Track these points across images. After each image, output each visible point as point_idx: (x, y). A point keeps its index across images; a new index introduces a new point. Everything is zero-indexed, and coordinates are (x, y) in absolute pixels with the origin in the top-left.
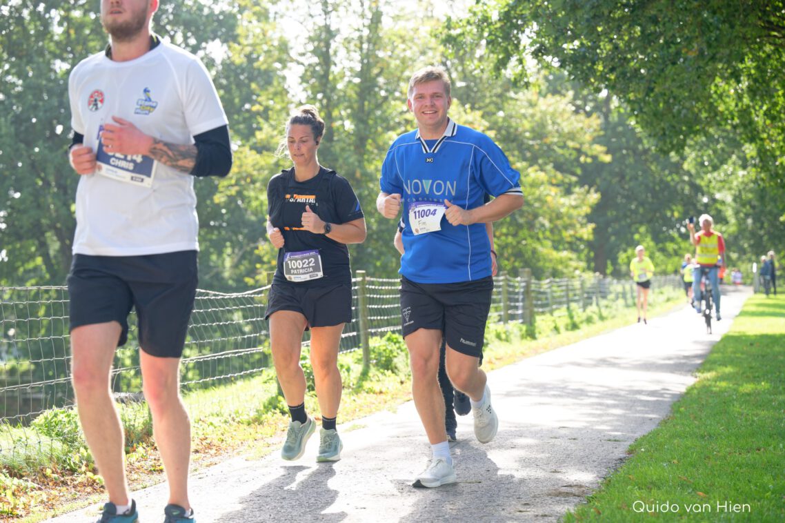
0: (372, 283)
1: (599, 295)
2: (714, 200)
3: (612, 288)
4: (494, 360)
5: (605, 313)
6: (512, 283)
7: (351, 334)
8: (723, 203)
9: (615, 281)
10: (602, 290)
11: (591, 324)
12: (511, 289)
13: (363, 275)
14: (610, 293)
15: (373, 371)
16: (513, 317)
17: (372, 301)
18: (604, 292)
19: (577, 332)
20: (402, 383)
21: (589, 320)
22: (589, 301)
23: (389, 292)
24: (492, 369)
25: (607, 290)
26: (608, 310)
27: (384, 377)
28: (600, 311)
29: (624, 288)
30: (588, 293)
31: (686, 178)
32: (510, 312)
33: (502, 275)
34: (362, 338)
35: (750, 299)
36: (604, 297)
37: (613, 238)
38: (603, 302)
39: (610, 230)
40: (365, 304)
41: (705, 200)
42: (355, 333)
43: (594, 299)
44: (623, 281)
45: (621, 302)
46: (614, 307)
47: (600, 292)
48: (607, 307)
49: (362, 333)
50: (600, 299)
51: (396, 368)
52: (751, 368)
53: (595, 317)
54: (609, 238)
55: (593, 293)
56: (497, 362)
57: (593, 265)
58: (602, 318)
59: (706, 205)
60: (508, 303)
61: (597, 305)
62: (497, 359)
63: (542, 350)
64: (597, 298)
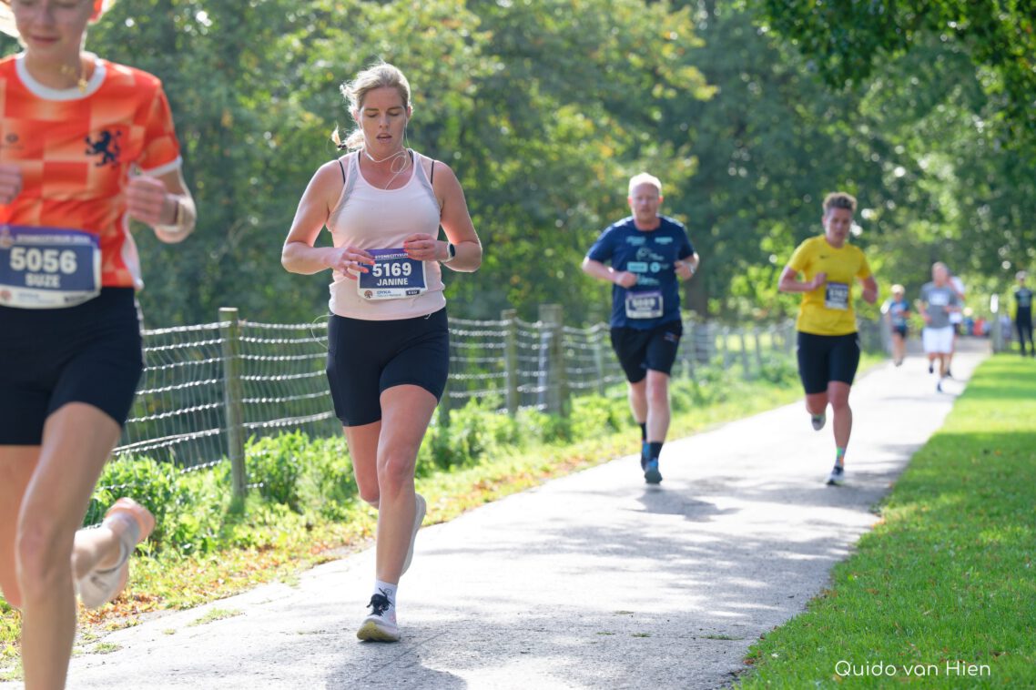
0: (251, 332)
2: (919, 173)
3: (719, 343)
4: (489, 484)
5: (705, 390)
6: (524, 334)
7: (209, 433)
8: (935, 178)
9: (726, 329)
10: (702, 346)
12: (523, 345)
13: (233, 317)
14: (716, 352)
15: (254, 504)
16: (527, 400)
17: (251, 367)
18: (705, 351)
20: (309, 527)
23: (285, 349)
24: (487, 501)
25: (709, 348)
26: (712, 386)
27: (274, 517)
28: (695, 385)
29: (743, 343)
31: (864, 129)
32: (520, 389)
33: (507, 317)
34: (231, 441)
35: (984, 364)
36: (704, 361)
37: (721, 247)
38: (703, 371)
39: (716, 231)
40: (236, 374)
41: (900, 172)
42: (217, 431)
44: (741, 330)
45: (736, 369)
46: (724, 379)
48: (709, 379)
49: (230, 429)
50: (696, 364)
51: (296, 498)
52: (985, 497)
53: (688, 400)
56: (495, 487)
58: (700, 401)
59: (901, 183)
60: (518, 372)
61: (691, 375)
62: (495, 481)
63: (584, 464)
64: (690, 361)
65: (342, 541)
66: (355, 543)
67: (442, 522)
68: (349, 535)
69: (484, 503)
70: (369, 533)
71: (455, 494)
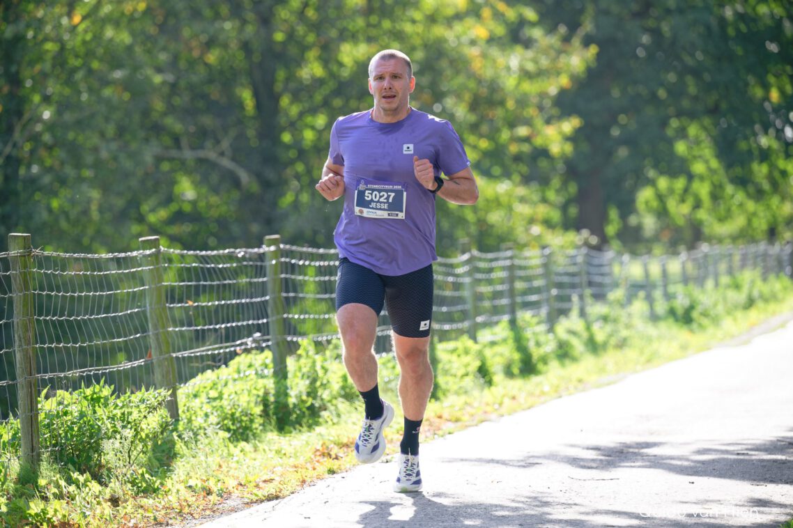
1: (588, 292)
5: (600, 336)
9: (626, 257)
11: (568, 364)
14: (616, 285)
18: (600, 285)
20: (115, 502)
21: (563, 353)
22: (564, 305)
24: (332, 472)
25: (607, 280)
26: (609, 328)
27: (73, 488)
28: (588, 328)
30: (561, 286)
34: (22, 394)
36: (600, 297)
37: (623, 152)
38: (596, 309)
39: (615, 132)
43: (575, 298)
45: (639, 306)
46: (624, 319)
47: (590, 284)
48: (605, 319)
49: (20, 381)
50: (589, 300)
53: (579, 345)
54: (610, 154)
55: (573, 286)
58: (594, 347)
61: (583, 314)
63: (450, 426)
64: (581, 297)
65: (155, 519)
66: (170, 522)
67: (277, 497)
68: (163, 512)
69: (327, 475)
70: (186, 510)
71: (292, 461)
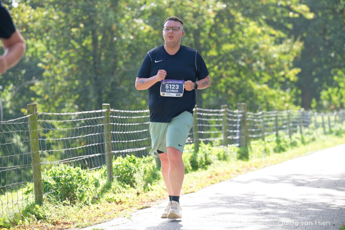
0: (116, 114)
1: (302, 124)
3: (313, 119)
6: (231, 115)
7: (97, 155)
9: (317, 113)
11: (294, 147)
12: (230, 120)
13: (108, 107)
14: (311, 122)
15: (115, 184)
16: (232, 142)
17: (115, 128)
18: (306, 122)
19: (283, 154)
20: (138, 194)
21: (294, 144)
22: (295, 129)
24: (213, 184)
25: (308, 121)
27: (124, 190)
28: (303, 136)
29: (323, 119)
30: (293, 123)
32: (229, 137)
33: (223, 108)
34: (107, 158)
36: (306, 126)
37: (316, 80)
38: (306, 130)
39: (314, 73)
40: (109, 131)
42: (100, 154)
43: (298, 127)
44: (322, 114)
45: (320, 130)
46: (314, 134)
47: (303, 122)
48: (308, 133)
49: (106, 153)
50: (303, 128)
51: (134, 181)
53: (299, 142)
54: (312, 80)
55: (298, 123)
56: (217, 178)
57: (300, 100)
58: (304, 143)
60: (228, 130)
61: (301, 132)
62: (217, 175)
63: (254, 169)
64: (300, 126)
65: (151, 200)
66: (156, 201)
67: (193, 192)
68: (154, 197)
69: (211, 185)
70: (163, 196)
71: (199, 180)
